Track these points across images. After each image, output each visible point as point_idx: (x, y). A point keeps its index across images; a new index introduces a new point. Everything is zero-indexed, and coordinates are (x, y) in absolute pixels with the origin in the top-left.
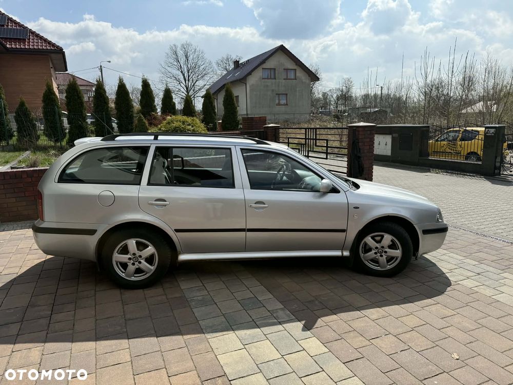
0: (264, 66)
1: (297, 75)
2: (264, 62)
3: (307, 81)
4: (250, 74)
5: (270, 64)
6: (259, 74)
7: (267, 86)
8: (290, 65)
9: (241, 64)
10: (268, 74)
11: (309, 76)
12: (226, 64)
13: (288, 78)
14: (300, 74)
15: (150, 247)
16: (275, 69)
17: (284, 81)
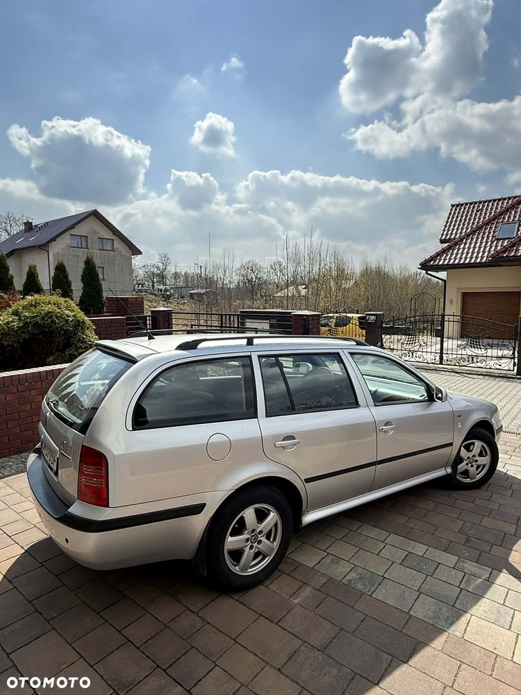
0: (73, 232)
1: (115, 246)
2: (73, 227)
3: (128, 255)
4: (54, 239)
5: (81, 230)
6: (65, 240)
7: (78, 256)
8: (106, 234)
9: (36, 226)
10: (78, 242)
11: (130, 249)
12: (6, 223)
13: (104, 248)
14: (118, 245)
15: (272, 514)
16: (87, 237)
17: (98, 251)
